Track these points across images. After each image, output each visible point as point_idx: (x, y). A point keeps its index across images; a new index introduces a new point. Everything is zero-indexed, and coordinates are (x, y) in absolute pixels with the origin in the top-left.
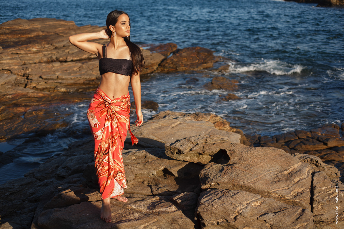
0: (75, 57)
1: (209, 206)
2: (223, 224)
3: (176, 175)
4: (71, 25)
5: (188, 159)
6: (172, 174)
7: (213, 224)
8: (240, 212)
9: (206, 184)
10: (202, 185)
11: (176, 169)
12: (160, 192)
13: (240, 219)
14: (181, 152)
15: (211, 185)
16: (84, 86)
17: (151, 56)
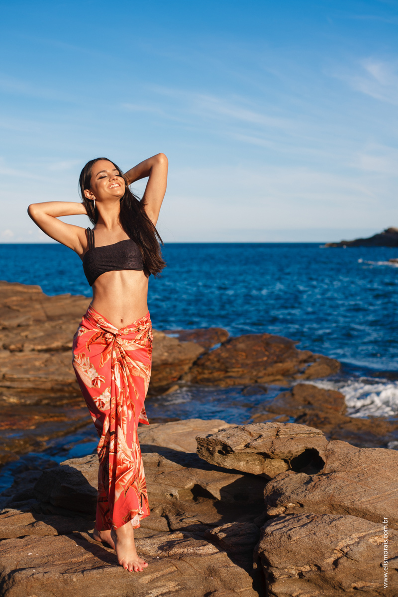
0: (39, 344)
1: (283, 538)
2: (312, 575)
3: (218, 496)
4: (36, 293)
5: (242, 466)
6: (209, 496)
7: (290, 576)
8: (345, 550)
9: (276, 506)
10: (269, 508)
11: (218, 486)
12: (185, 525)
13: (346, 564)
14: (229, 449)
15: (286, 507)
16: (52, 395)
17: (179, 348)
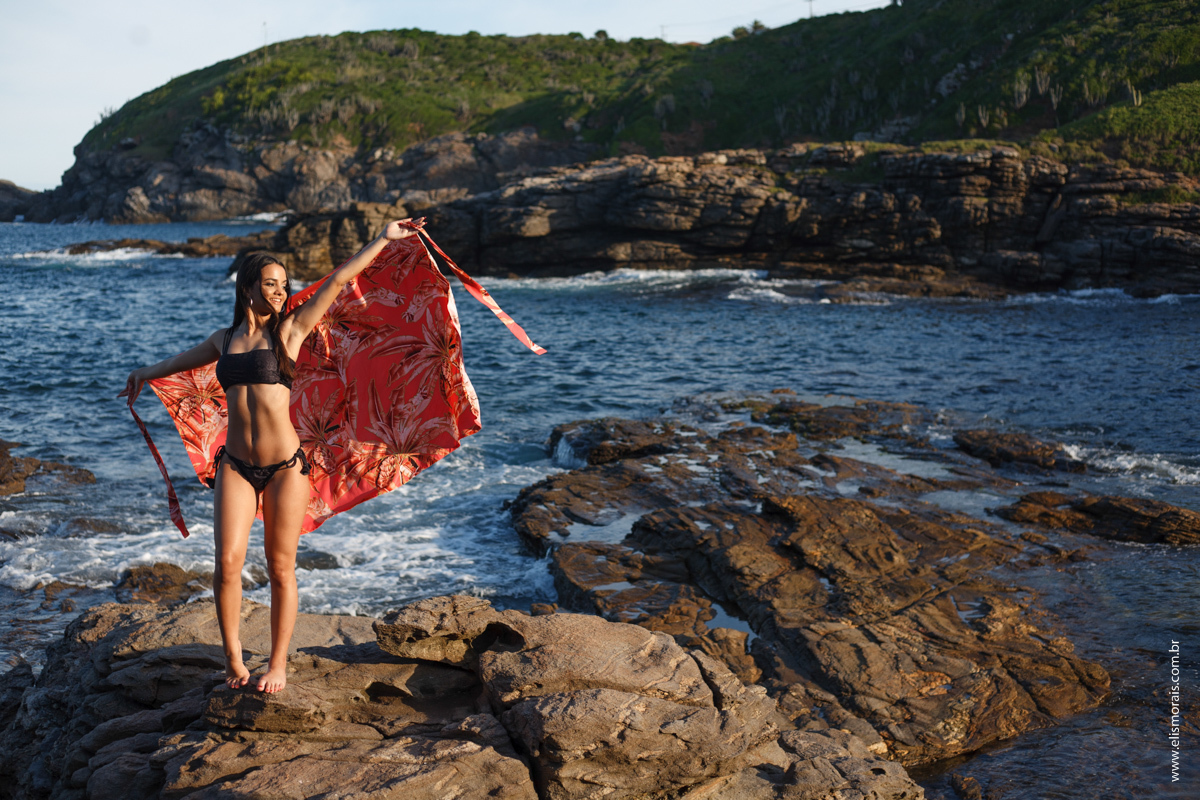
1: (565, 719)
2: (599, 753)
3: (407, 691)
5: (425, 653)
6: (395, 692)
7: (576, 758)
8: (628, 721)
9: (511, 690)
10: (502, 695)
11: (402, 680)
12: (402, 729)
13: (632, 735)
14: (419, 634)
15: (521, 691)
